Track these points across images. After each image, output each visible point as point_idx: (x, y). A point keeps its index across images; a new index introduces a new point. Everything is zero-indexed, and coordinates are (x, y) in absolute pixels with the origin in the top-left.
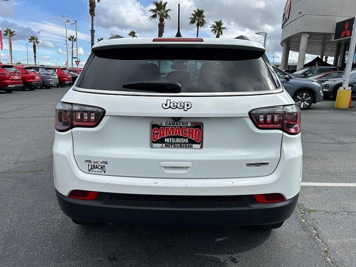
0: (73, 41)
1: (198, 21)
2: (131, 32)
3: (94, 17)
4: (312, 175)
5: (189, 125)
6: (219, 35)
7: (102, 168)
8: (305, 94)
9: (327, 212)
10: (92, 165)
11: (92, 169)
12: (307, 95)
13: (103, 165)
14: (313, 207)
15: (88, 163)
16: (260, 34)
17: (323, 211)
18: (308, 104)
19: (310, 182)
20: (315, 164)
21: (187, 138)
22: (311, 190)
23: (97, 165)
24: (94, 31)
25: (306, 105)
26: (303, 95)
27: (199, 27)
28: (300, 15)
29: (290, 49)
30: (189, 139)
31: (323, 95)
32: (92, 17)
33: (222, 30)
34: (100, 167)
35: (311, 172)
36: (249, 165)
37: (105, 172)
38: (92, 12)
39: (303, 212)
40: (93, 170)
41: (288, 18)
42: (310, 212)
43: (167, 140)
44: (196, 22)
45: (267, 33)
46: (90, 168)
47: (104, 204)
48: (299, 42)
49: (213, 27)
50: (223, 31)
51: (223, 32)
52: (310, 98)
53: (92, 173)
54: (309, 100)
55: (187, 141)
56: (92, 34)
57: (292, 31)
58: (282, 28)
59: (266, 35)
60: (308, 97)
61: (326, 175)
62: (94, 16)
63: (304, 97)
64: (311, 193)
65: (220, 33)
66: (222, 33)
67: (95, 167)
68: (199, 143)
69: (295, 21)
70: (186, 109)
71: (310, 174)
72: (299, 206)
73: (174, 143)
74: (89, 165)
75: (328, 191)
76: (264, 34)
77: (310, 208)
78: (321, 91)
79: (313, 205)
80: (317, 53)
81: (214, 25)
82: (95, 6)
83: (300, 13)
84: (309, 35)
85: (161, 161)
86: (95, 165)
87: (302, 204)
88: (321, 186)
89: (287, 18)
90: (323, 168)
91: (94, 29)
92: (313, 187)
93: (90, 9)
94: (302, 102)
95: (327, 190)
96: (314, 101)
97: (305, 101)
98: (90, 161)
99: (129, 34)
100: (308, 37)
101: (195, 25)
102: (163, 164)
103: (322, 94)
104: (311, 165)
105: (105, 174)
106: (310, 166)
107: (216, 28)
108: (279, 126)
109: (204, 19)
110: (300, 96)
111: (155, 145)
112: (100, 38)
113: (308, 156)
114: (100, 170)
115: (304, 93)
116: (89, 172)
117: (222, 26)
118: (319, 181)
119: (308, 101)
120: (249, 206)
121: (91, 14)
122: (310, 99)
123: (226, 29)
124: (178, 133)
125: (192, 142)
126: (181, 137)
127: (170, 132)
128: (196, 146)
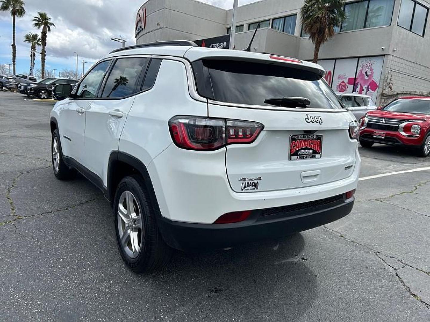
1: (14, 8)
5: (315, 137)
6: (46, 31)
7: (255, 185)
10: (246, 183)
11: (245, 187)
13: (257, 181)
15: (242, 182)
16: (116, 41)
21: (312, 149)
23: (251, 183)
27: (16, 16)
28: (159, 27)
33: (49, 26)
34: (253, 184)
36: (345, 168)
37: (257, 189)
40: (247, 188)
43: (300, 152)
44: (11, 9)
45: (126, 41)
46: (243, 187)
47: (257, 221)
49: (35, 20)
50: (52, 27)
51: (50, 28)
53: (246, 191)
55: (312, 151)
58: (136, 37)
59: (124, 43)
65: (47, 29)
66: (49, 30)
67: (249, 185)
68: (319, 153)
69: (153, 32)
70: (321, 123)
73: (305, 154)
74: (243, 183)
76: (121, 41)
81: (37, 18)
83: (158, 24)
85: (302, 171)
86: (249, 183)
89: (143, 28)
98: (244, 179)
101: (9, 12)
102: (304, 174)
105: (258, 190)
107: (40, 22)
109: (23, 6)
111: (293, 157)
114: (253, 188)
116: (242, 192)
117: (49, 21)
123: (54, 25)
124: (307, 145)
125: (315, 152)
126: (309, 149)
127: (302, 145)
128: (318, 156)
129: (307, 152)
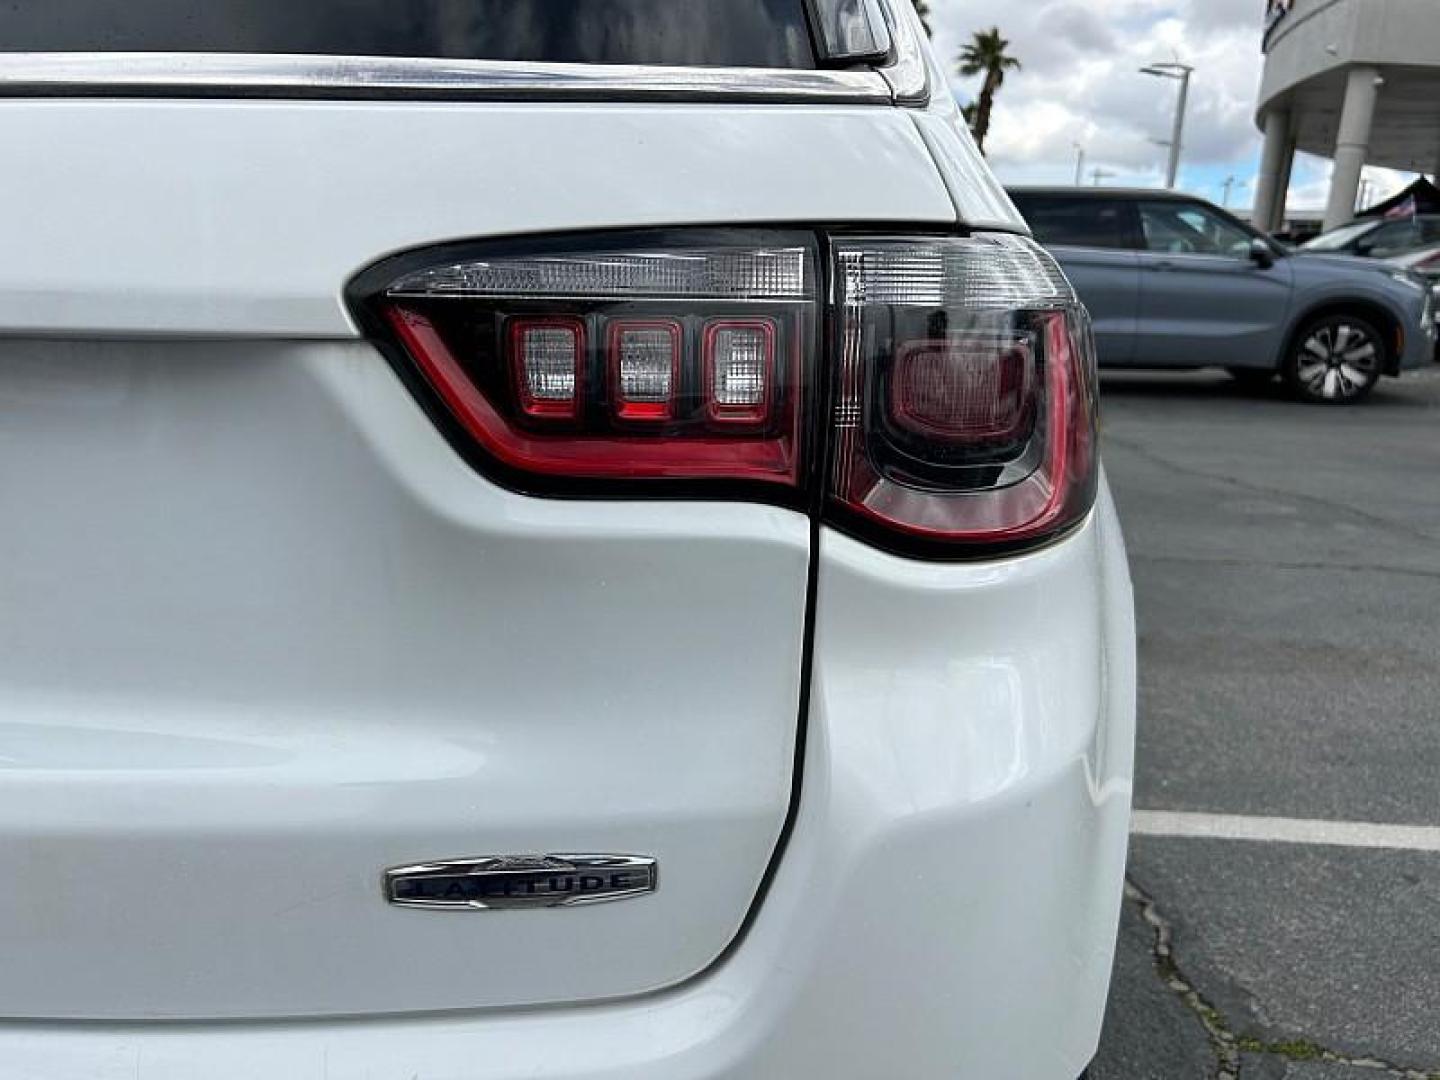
4: (1329, 768)
8: (1344, 331)
9: (1394, 1059)
12: (1357, 336)
14: (1305, 1014)
16: (1158, 73)
17: (1371, 1056)
18: (1356, 378)
19: (1315, 816)
20: (1359, 695)
22: (1314, 873)
25: (1349, 383)
26: (1335, 335)
29: (1299, 143)
31: (1436, 337)
33: (1004, 70)
35: (1327, 748)
39: (1232, 1056)
41: (1291, 6)
42: (1283, 1058)
45: (1192, 70)
48: (1336, 112)
49: (964, 56)
50: (1007, 73)
52: (1369, 349)
54: (1364, 361)
57: (1305, 60)
58: (1264, 49)
59: (1187, 75)
60: (1361, 344)
61: (1415, 772)
63: (1340, 345)
64: (1308, 897)
69: (1319, 17)
71: (1325, 758)
72: (1211, 1005)
75: (1416, 888)
76: (1175, 71)
77: (1284, 1025)
78: (1425, 320)
79: (1307, 1001)
80: (1418, 162)
81: (969, 48)
84: (1381, 76)
87: (1239, 991)
88: (1375, 850)
89: (1285, 5)
90: (1403, 726)
92: (1324, 856)
94: (1328, 370)
95: (1413, 880)
96: (1389, 361)
97: (1344, 361)
100: (1378, 87)
103: (1429, 332)
104: (1332, 699)
106: (1328, 706)
107: (977, 59)
110: (1324, 340)
113: (1329, 647)
115: (1344, 324)
117: (1006, 53)
118: (1367, 814)
119: (1360, 365)
122: (1371, 356)
123: (1019, 66)
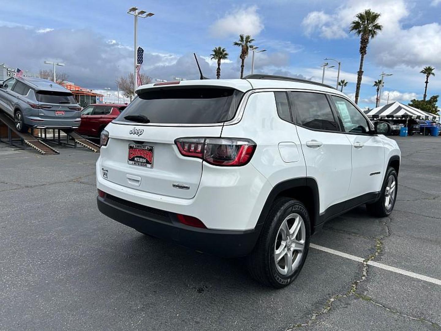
0: (343, 86)
2: (425, 69)
3: (364, 56)
5: (146, 148)
13: (107, 172)
21: (145, 158)
24: (363, 72)
30: (147, 160)
32: (363, 55)
36: (174, 186)
38: (363, 50)
40: (104, 176)
43: (136, 159)
55: (145, 161)
56: (360, 76)
62: (366, 54)
68: (151, 164)
73: (139, 162)
74: (103, 172)
82: (368, 42)
85: (127, 173)
91: (362, 70)
93: (361, 47)
99: (422, 72)
108: (200, 155)
111: (130, 162)
112: (379, 80)
114: (106, 176)
120: (172, 223)
121: (362, 53)
124: (142, 154)
125: (148, 162)
126: (142, 158)
127: (137, 153)
128: (149, 165)
129: (141, 160)
